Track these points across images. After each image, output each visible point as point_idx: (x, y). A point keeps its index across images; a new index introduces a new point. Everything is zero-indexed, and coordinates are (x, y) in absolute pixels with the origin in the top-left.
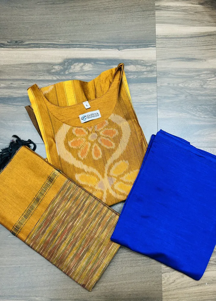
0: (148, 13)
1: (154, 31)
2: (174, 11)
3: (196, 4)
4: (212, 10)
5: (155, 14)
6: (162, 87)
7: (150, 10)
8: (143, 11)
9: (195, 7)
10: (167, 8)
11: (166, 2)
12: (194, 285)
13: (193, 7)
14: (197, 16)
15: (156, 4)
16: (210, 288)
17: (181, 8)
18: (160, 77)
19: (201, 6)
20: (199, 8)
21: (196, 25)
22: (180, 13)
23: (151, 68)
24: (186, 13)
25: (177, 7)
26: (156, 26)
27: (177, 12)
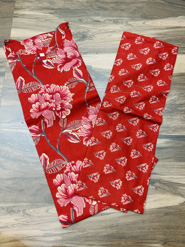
0: (7, 19)
1: (10, 34)
2: (29, 18)
3: (48, 13)
4: (60, 18)
5: (12, 20)
6: (8, 80)
7: (9, 17)
8: (3, 18)
9: (46, 16)
10: (23, 16)
11: (23, 11)
12: (7, 241)
13: (44, 15)
14: (47, 23)
15: (14, 13)
16: (20, 244)
17: (35, 17)
18: (8, 72)
19: (51, 15)
20: (49, 17)
21: (44, 31)
22: (33, 20)
23: (2, 64)
24: (38, 20)
25: (32, 15)
26: (11, 30)
27: (31, 20)
